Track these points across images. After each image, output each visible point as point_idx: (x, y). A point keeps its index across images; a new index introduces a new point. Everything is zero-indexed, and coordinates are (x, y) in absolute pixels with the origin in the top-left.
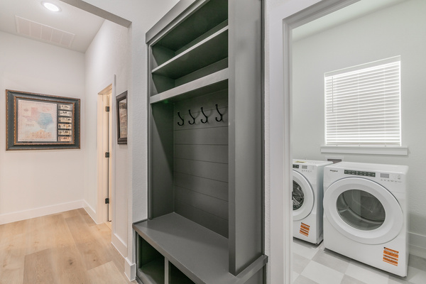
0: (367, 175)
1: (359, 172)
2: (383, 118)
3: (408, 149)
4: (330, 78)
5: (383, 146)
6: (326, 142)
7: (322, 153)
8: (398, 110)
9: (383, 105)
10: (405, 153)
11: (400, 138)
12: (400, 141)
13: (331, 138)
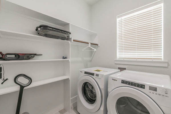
0: (138, 86)
1: (132, 83)
2: (151, 42)
3: (168, 63)
4: (120, 19)
5: (151, 60)
6: (118, 57)
7: (115, 64)
8: (161, 36)
9: (151, 33)
10: (166, 65)
11: (163, 55)
12: (163, 57)
13: (121, 55)
